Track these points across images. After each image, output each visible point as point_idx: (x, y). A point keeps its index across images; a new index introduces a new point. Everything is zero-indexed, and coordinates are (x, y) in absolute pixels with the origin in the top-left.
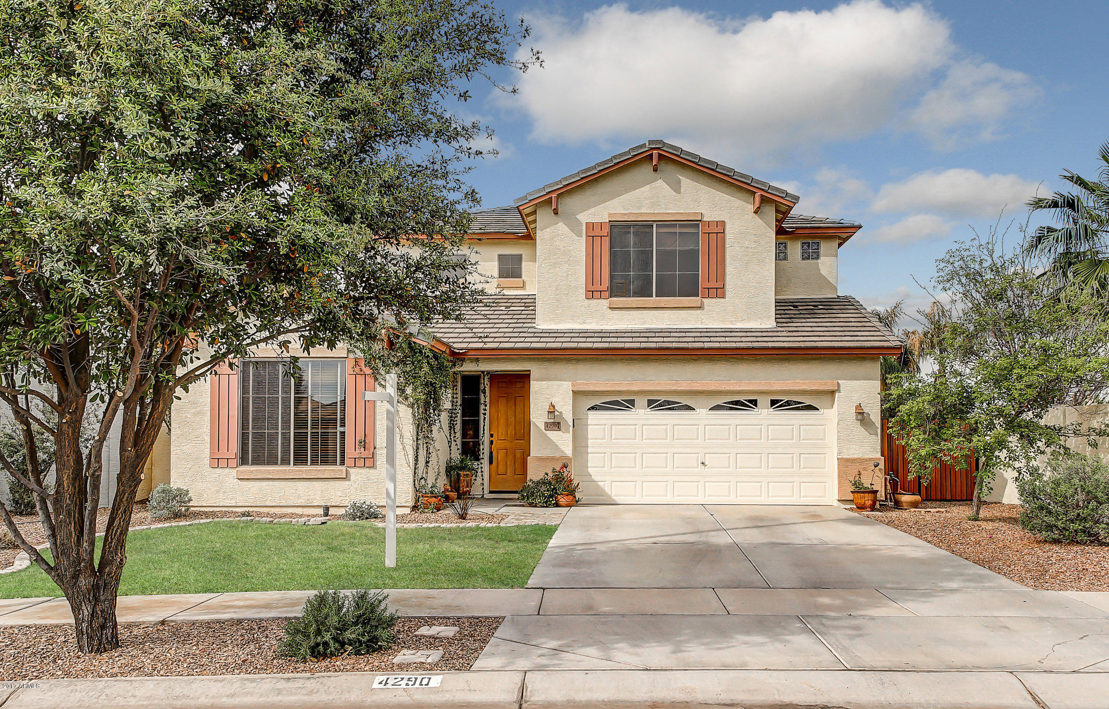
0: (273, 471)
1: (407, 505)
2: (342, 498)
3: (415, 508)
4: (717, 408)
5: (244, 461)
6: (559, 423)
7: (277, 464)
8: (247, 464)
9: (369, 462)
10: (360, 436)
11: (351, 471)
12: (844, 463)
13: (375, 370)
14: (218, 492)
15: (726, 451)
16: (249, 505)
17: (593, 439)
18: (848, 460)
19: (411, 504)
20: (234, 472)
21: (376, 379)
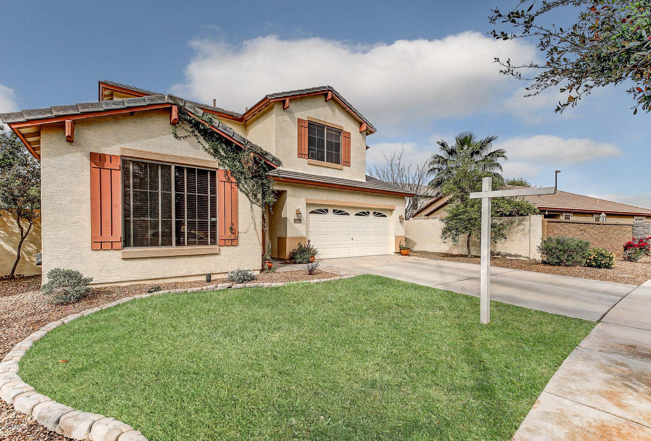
0: (155, 252)
1: (258, 269)
2: (215, 268)
3: (262, 270)
4: (357, 215)
5: (126, 244)
6: (301, 219)
7: (158, 245)
8: (129, 246)
9: (233, 241)
10: (228, 225)
11: (222, 248)
12: (397, 237)
13: (238, 179)
14: (101, 271)
15: (360, 233)
16: (135, 279)
17: (312, 228)
18: (398, 236)
19: (261, 268)
20: (119, 254)
21: (238, 186)
